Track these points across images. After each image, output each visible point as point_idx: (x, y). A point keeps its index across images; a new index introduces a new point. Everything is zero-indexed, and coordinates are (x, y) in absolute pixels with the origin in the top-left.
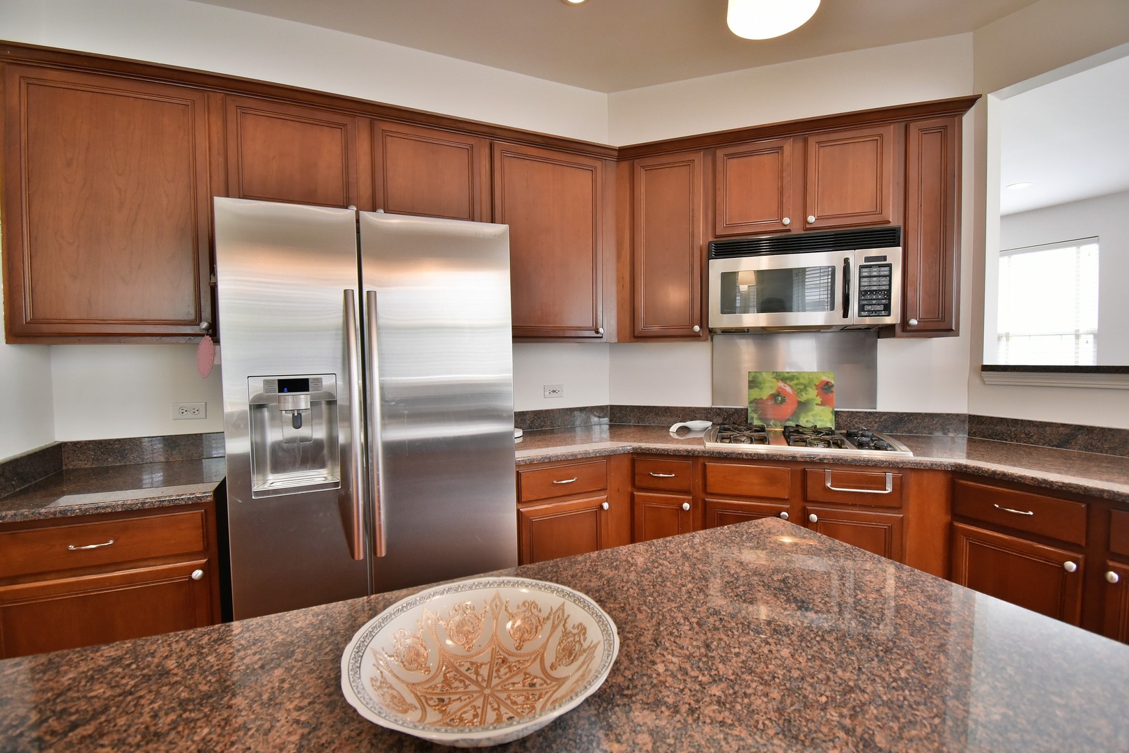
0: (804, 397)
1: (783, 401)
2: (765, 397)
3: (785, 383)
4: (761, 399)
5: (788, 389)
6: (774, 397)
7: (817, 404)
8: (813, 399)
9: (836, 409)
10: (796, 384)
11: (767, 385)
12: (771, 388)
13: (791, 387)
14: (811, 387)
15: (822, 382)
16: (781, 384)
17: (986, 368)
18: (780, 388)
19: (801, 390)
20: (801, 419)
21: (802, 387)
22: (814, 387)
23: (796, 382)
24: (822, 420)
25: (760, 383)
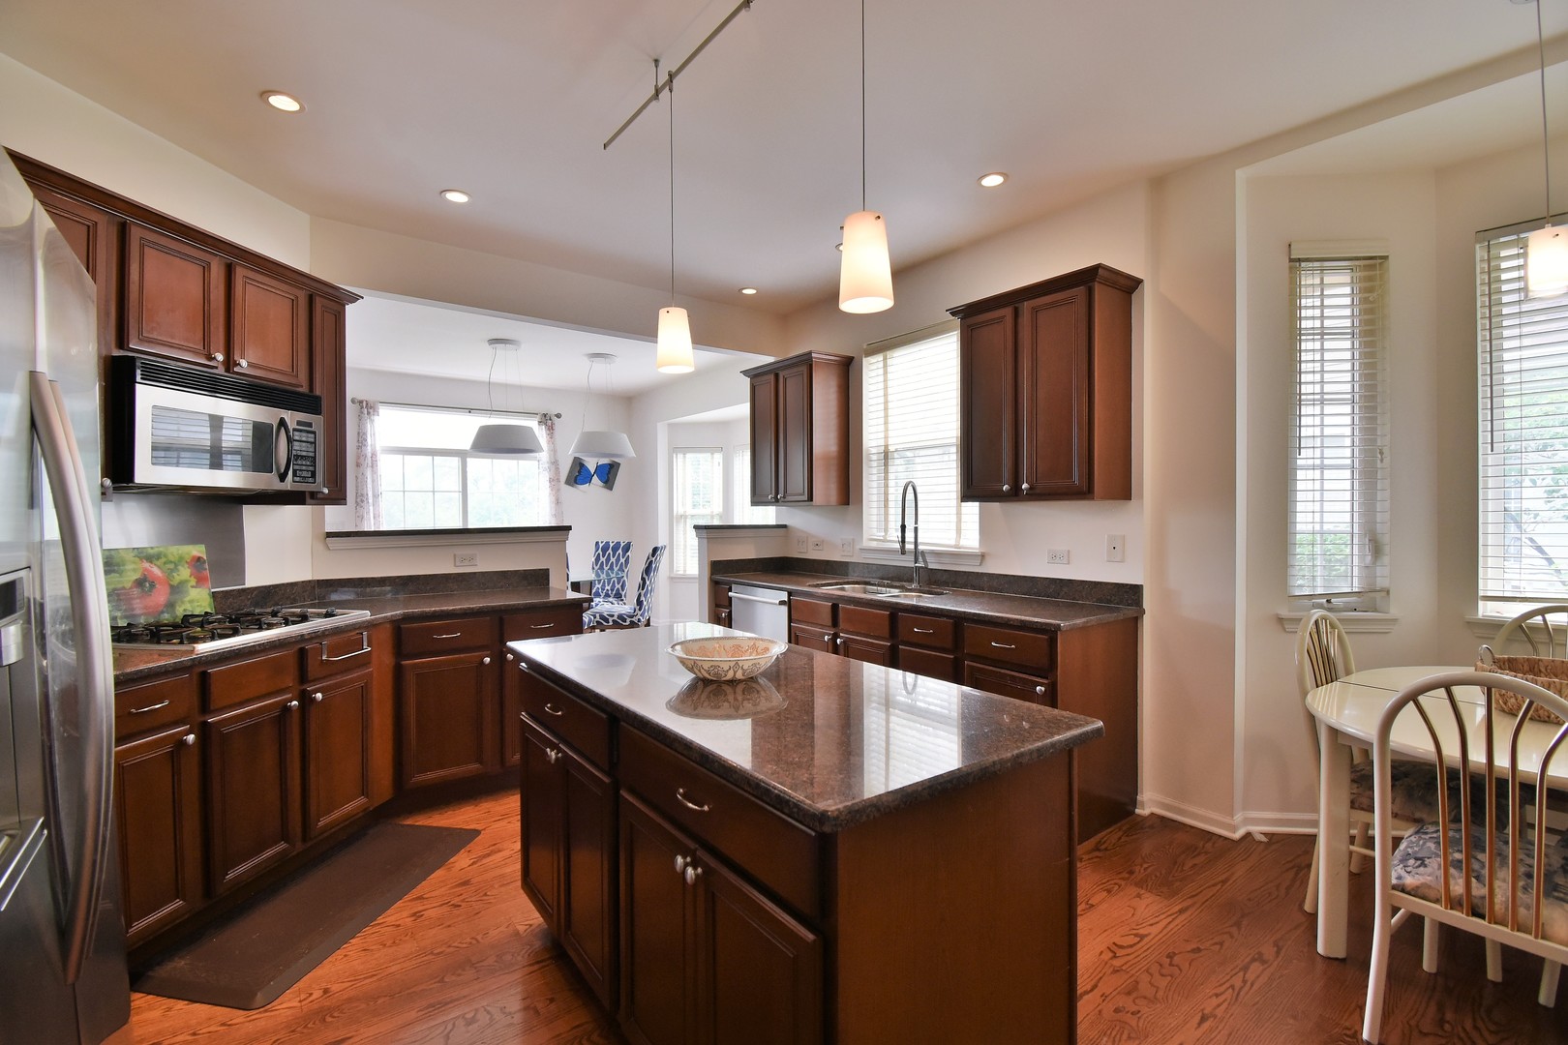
0: (177, 578)
1: (152, 586)
2: (128, 585)
3: (151, 562)
4: (124, 588)
5: (156, 571)
6: (139, 583)
7: (192, 587)
8: (186, 581)
9: (213, 590)
10: (165, 563)
11: (130, 567)
12: (134, 570)
13: (159, 567)
14: (183, 566)
15: (194, 557)
16: (147, 565)
17: (330, 535)
18: (146, 570)
19: (172, 571)
20: (178, 608)
21: (172, 566)
22: (186, 566)
23: (163, 560)
24: (200, 606)
25: (118, 565)
